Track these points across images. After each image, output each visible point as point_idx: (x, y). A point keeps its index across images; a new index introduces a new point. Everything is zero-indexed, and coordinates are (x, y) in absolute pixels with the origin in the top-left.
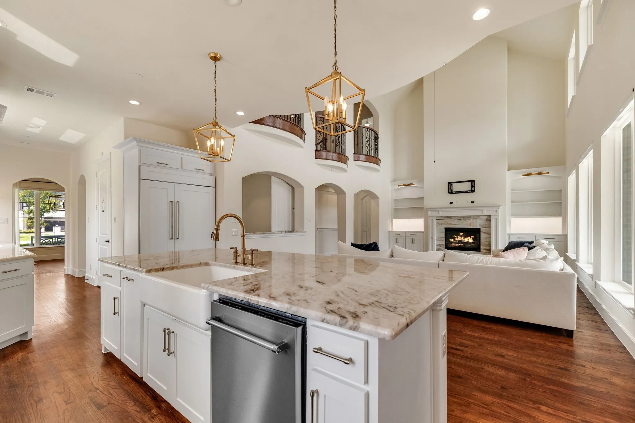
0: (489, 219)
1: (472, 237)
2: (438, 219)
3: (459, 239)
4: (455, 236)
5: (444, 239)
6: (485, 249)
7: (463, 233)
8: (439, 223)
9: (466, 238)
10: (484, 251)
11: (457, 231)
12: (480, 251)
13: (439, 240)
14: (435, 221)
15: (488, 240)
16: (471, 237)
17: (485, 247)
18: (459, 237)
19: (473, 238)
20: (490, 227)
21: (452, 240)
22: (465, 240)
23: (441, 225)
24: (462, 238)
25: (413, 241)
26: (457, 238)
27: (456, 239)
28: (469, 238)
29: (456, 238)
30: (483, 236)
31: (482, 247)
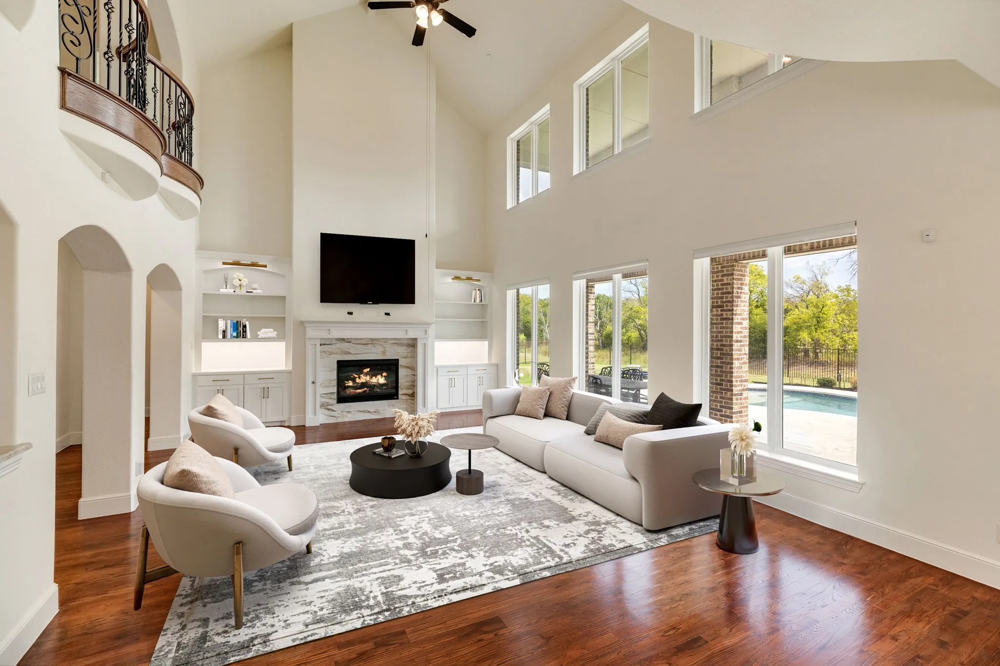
0: (412, 344)
1: (384, 374)
2: (324, 344)
3: (364, 379)
4: (356, 376)
5: (335, 383)
6: (406, 394)
7: (368, 369)
8: (325, 352)
9: (374, 378)
10: (404, 397)
11: (359, 365)
12: (398, 399)
13: (326, 386)
14: (319, 348)
15: (410, 379)
16: (382, 375)
17: (405, 392)
18: (362, 375)
19: (385, 376)
20: (414, 356)
21: (349, 383)
22: (372, 381)
23: (330, 355)
24: (368, 378)
25: (265, 393)
26: (359, 378)
27: (357, 381)
28: (379, 377)
29: (357, 379)
30: (402, 372)
31: (400, 392)
